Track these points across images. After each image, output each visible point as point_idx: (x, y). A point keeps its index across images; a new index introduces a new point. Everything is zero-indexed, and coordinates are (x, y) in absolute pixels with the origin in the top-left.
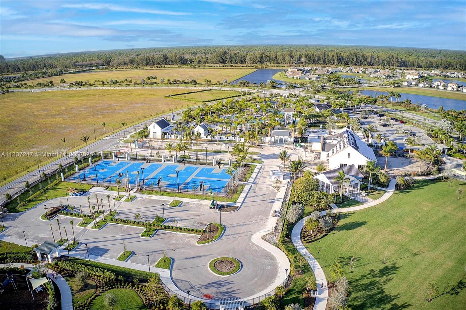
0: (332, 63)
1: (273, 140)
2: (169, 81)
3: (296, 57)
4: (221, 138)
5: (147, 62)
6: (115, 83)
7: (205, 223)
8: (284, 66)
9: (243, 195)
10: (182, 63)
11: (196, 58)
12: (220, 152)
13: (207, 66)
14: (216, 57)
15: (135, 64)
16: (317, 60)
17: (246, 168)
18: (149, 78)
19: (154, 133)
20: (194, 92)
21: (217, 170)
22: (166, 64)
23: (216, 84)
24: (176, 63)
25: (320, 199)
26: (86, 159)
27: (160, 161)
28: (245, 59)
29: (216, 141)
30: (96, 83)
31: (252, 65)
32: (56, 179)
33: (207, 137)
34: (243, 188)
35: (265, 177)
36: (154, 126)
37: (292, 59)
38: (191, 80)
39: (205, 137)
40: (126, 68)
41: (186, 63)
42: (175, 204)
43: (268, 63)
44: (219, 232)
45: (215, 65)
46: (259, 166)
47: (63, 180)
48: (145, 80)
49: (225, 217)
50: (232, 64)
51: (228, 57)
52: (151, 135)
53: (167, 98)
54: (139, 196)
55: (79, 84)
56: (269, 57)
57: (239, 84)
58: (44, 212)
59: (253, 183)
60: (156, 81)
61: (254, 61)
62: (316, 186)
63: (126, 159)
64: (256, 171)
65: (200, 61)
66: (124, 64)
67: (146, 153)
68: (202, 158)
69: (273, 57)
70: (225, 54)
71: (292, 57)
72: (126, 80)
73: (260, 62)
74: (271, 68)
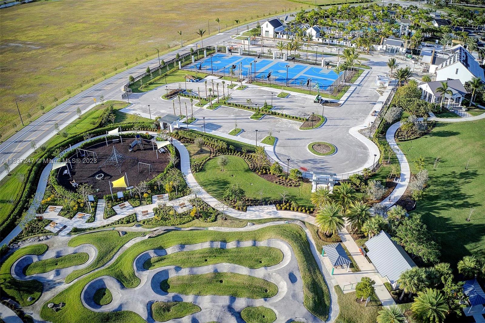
1: (384, 49)
4: (332, 42)
7: (309, 113)
9: (347, 94)
12: (330, 55)
17: (354, 72)
19: (266, 31)
21: (325, 70)
25: (420, 106)
26: (201, 51)
27: (272, 58)
29: (327, 44)
32: (174, 67)
33: (318, 40)
34: (348, 89)
35: (372, 81)
36: (267, 25)
39: (317, 39)
42: (283, 96)
44: (320, 122)
46: (366, 71)
47: (180, 68)
49: (328, 111)
52: (264, 33)
54: (250, 86)
58: (166, 93)
59: (359, 85)
62: (419, 94)
63: (239, 54)
64: (363, 75)
67: (258, 50)
68: (312, 59)
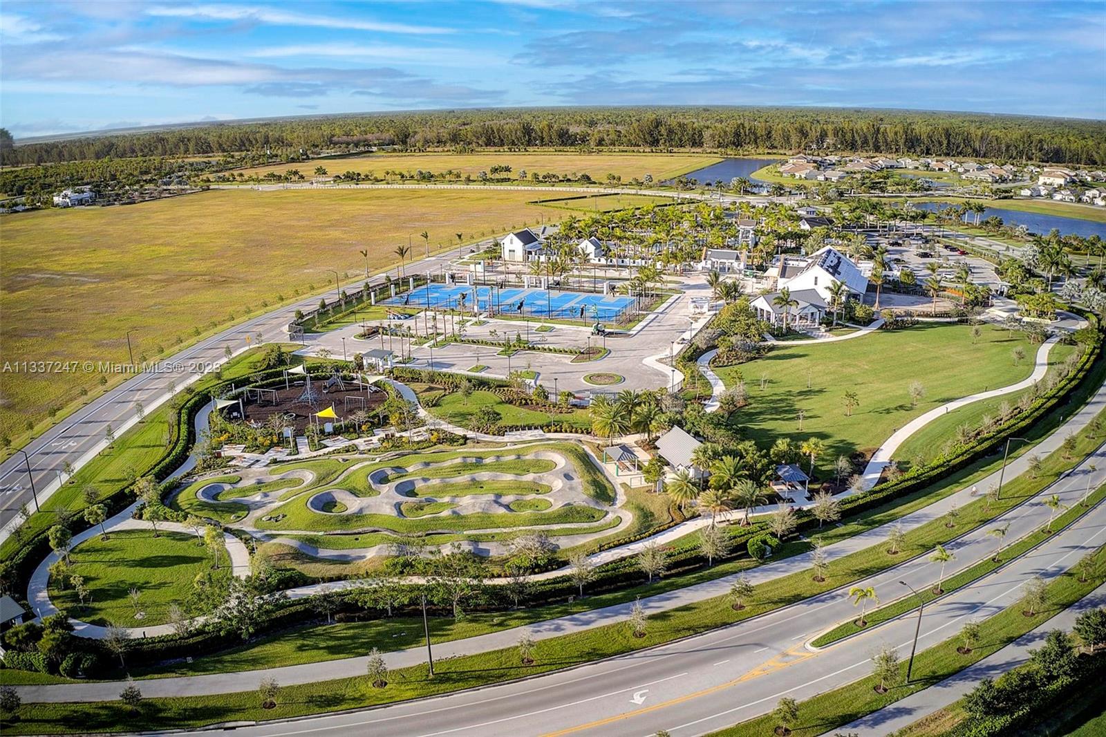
0: (894, 150)
1: (709, 266)
2: (536, 176)
3: (813, 134)
4: (623, 262)
5: (487, 140)
6: (427, 177)
7: (584, 346)
9: (643, 324)
10: (564, 144)
11: (595, 134)
12: (619, 279)
13: (617, 150)
14: (637, 130)
15: (462, 143)
16: (859, 142)
17: (655, 298)
18: (495, 170)
19: (510, 251)
20: (585, 197)
21: (608, 297)
22: (529, 143)
23: (631, 184)
24: (551, 143)
26: (405, 281)
27: (523, 286)
28: (701, 135)
29: (614, 266)
30: (388, 177)
31: (715, 151)
33: (599, 260)
34: (643, 318)
35: (683, 307)
36: (511, 240)
37: (805, 138)
38: (579, 175)
39: (597, 259)
40: (443, 151)
41: (572, 144)
42: (543, 330)
43: (751, 147)
44: (601, 354)
45: (636, 149)
46: (676, 296)
48: (488, 172)
49: (610, 342)
50: (671, 146)
51: (663, 131)
52: (506, 255)
53: (532, 206)
54: (491, 320)
55: (351, 177)
56: (755, 134)
57: (674, 186)
58: (359, 331)
59: (661, 313)
60: (510, 175)
61: (721, 141)
63: (468, 284)
64: (671, 300)
65: (604, 140)
66: (438, 142)
67: (500, 278)
68: (587, 286)
69: (763, 133)
70: (658, 124)
71: (803, 133)
72: (450, 173)
73: (734, 144)
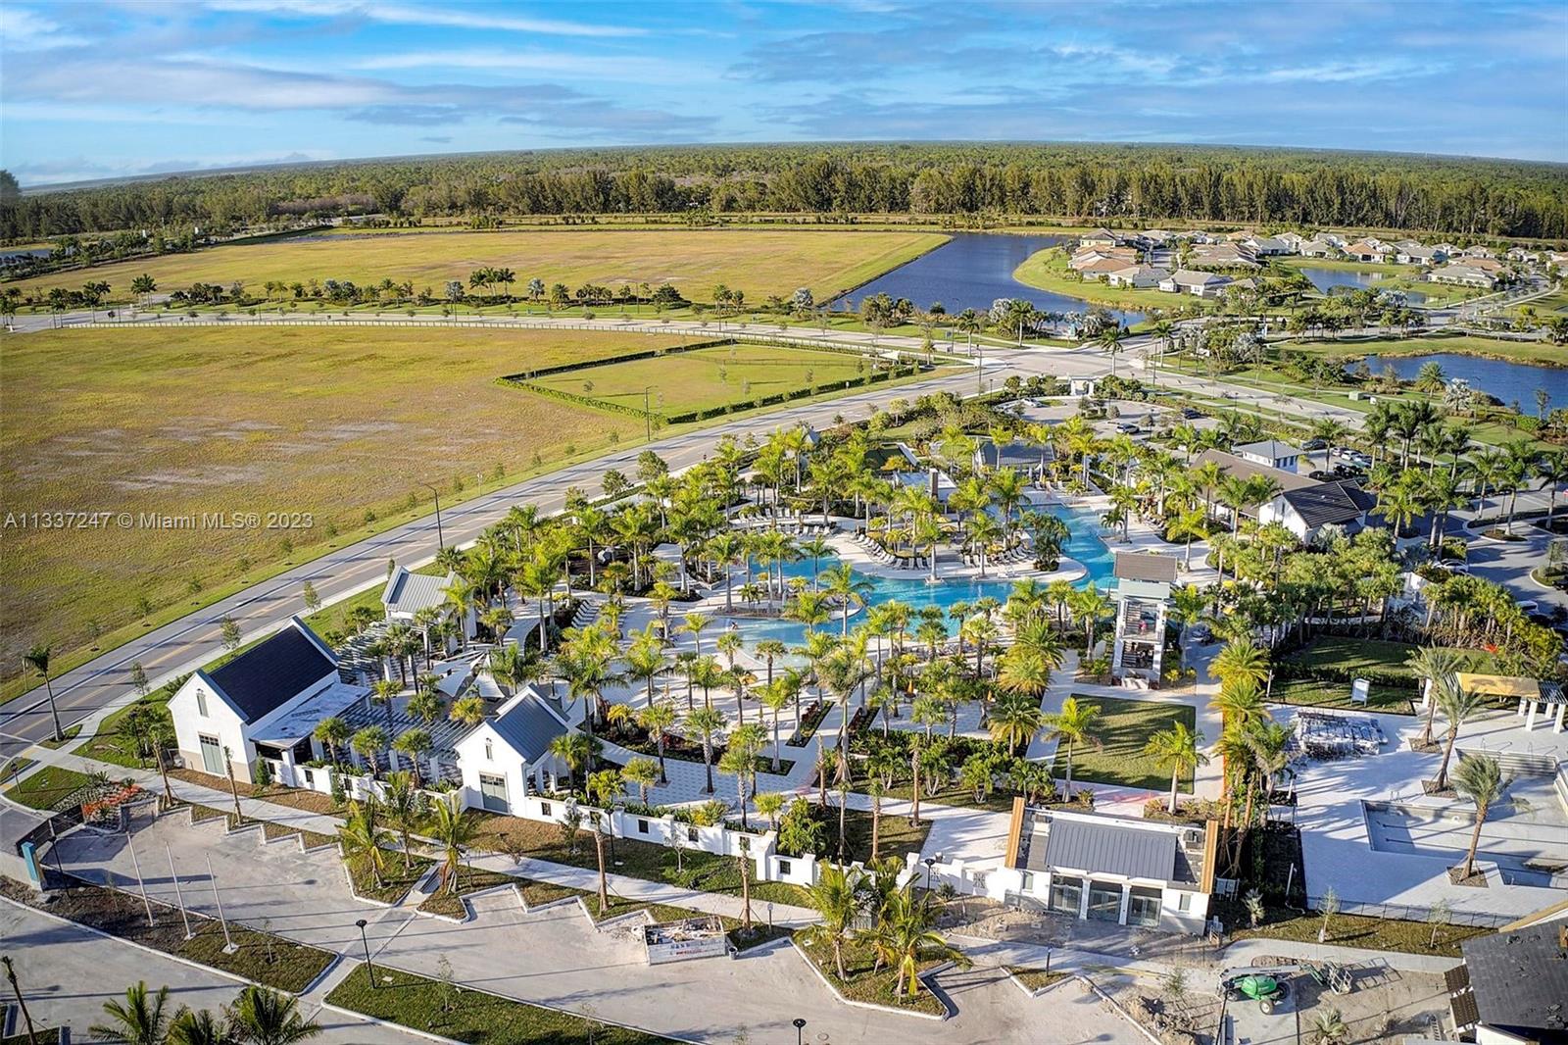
0: (1247, 215)
3: (1104, 191)
5: (534, 203)
8: (1059, 225)
10: (665, 208)
11: (720, 189)
13: (756, 219)
14: (793, 183)
15: (491, 208)
16: (1186, 201)
22: (605, 208)
24: (643, 207)
28: (905, 191)
31: (933, 218)
37: (1090, 194)
40: (451, 225)
41: (679, 209)
43: (995, 212)
45: (789, 216)
50: (853, 210)
51: (839, 185)
56: (1001, 188)
61: (941, 200)
65: (735, 201)
66: (450, 208)
69: (1017, 186)
70: (829, 172)
71: (1087, 186)
73: (964, 205)
74: (1006, 231)
